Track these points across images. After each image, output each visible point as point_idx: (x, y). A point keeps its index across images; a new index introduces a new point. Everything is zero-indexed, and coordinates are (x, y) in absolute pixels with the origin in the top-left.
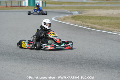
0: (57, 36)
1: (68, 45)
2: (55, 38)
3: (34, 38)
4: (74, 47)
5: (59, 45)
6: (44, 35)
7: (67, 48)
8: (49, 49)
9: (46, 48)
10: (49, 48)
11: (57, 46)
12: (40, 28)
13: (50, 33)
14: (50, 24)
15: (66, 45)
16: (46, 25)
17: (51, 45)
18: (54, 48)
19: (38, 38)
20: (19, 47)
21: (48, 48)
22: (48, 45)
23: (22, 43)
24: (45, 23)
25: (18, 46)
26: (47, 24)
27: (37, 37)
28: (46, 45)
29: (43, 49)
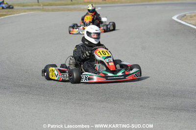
0: (110, 57)
2: (107, 60)
3: (71, 61)
5: (113, 74)
6: (88, 54)
7: (128, 78)
8: (95, 80)
9: (89, 79)
10: (96, 78)
11: (110, 74)
13: (97, 52)
15: (127, 73)
16: (91, 37)
17: (99, 73)
18: (104, 80)
21: (92, 79)
22: (93, 74)
23: (50, 71)
28: (90, 74)
29: (83, 81)
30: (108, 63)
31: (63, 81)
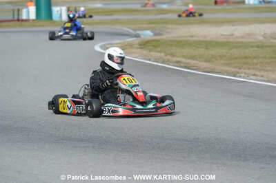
0: (138, 85)
1: (164, 104)
2: (134, 89)
3: (87, 91)
4: (176, 110)
5: (143, 106)
6: (109, 84)
7: (160, 111)
8: (121, 114)
9: (113, 112)
10: (121, 111)
11: (138, 107)
12: (98, 68)
13: (122, 79)
14: (123, 58)
15: (159, 105)
17: (124, 105)
18: (131, 113)
19: (96, 91)
20: (52, 111)
21: (117, 112)
22: (117, 106)
23: (60, 102)
24: (110, 57)
25: (49, 109)
26: (115, 59)
27: (92, 88)
28: (114, 105)
29: (106, 114)
30: (136, 92)
31: (79, 114)
